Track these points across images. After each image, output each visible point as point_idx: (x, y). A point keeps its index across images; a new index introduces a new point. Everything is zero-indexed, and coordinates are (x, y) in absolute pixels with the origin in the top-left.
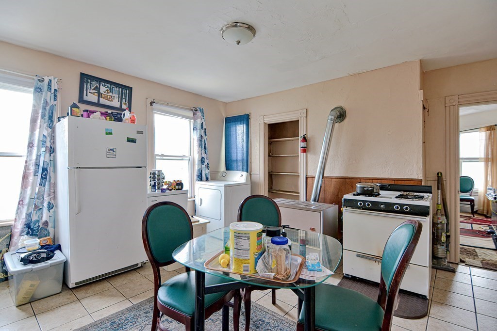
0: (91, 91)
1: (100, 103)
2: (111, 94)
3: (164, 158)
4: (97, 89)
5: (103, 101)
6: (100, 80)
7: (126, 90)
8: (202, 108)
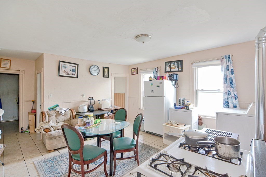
0: (168, 67)
1: (171, 71)
2: (174, 66)
3: (203, 91)
4: (170, 66)
5: (172, 70)
6: (170, 62)
7: (180, 62)
8: (227, 55)
